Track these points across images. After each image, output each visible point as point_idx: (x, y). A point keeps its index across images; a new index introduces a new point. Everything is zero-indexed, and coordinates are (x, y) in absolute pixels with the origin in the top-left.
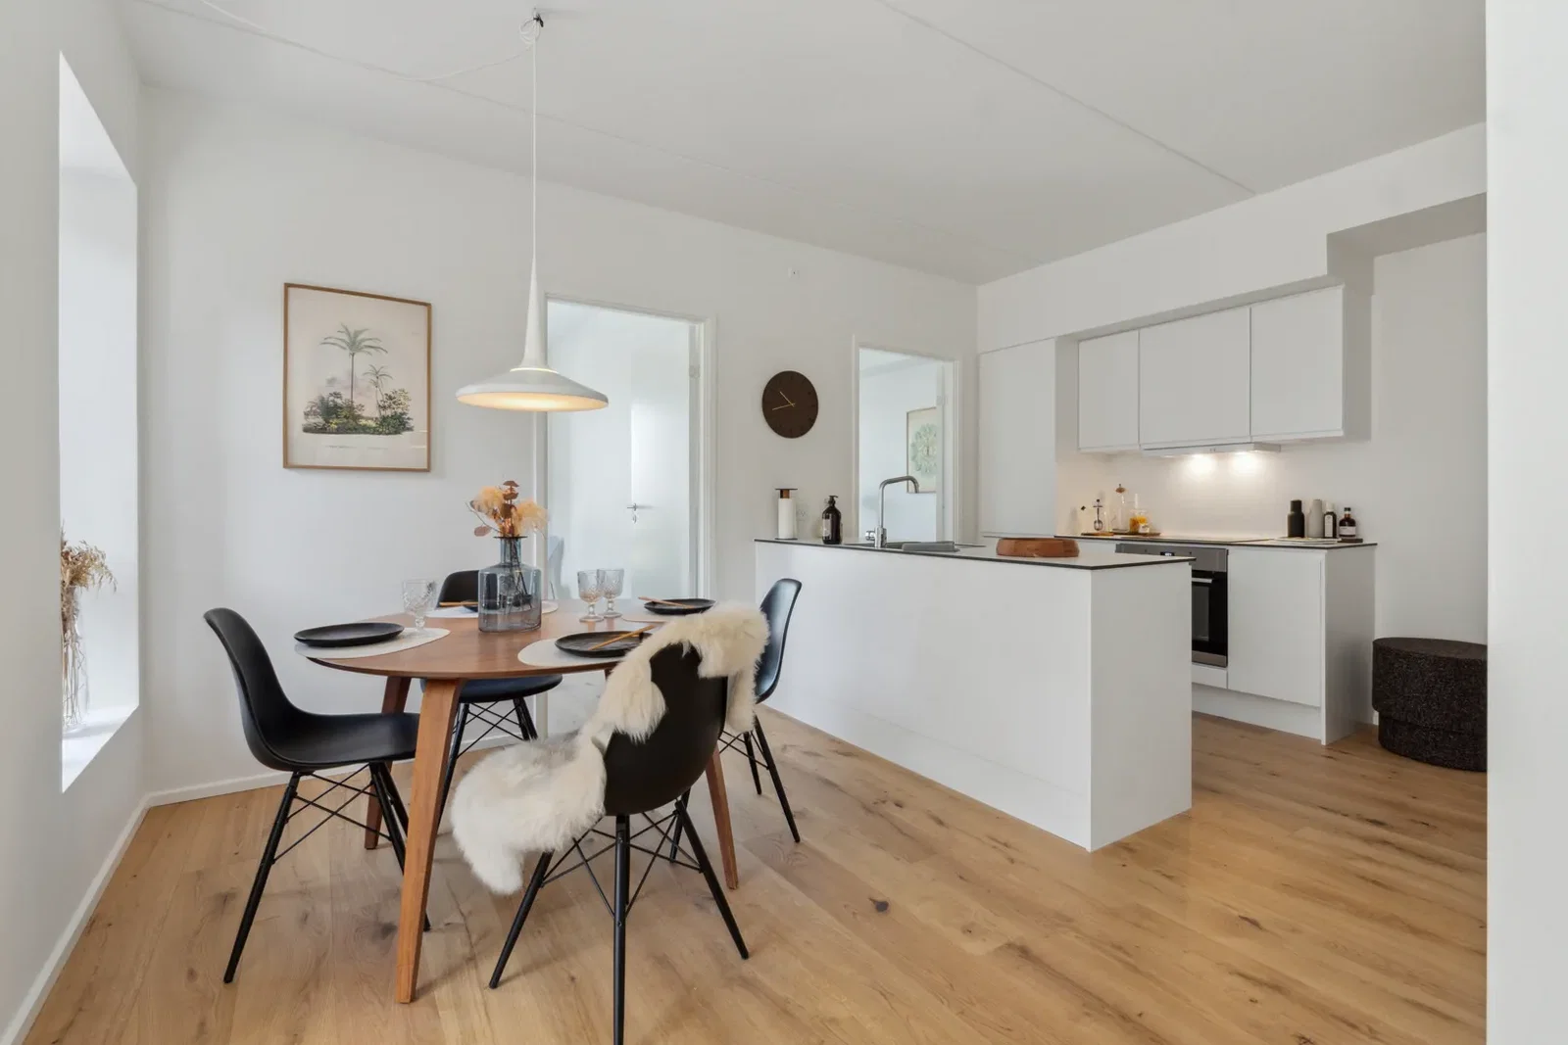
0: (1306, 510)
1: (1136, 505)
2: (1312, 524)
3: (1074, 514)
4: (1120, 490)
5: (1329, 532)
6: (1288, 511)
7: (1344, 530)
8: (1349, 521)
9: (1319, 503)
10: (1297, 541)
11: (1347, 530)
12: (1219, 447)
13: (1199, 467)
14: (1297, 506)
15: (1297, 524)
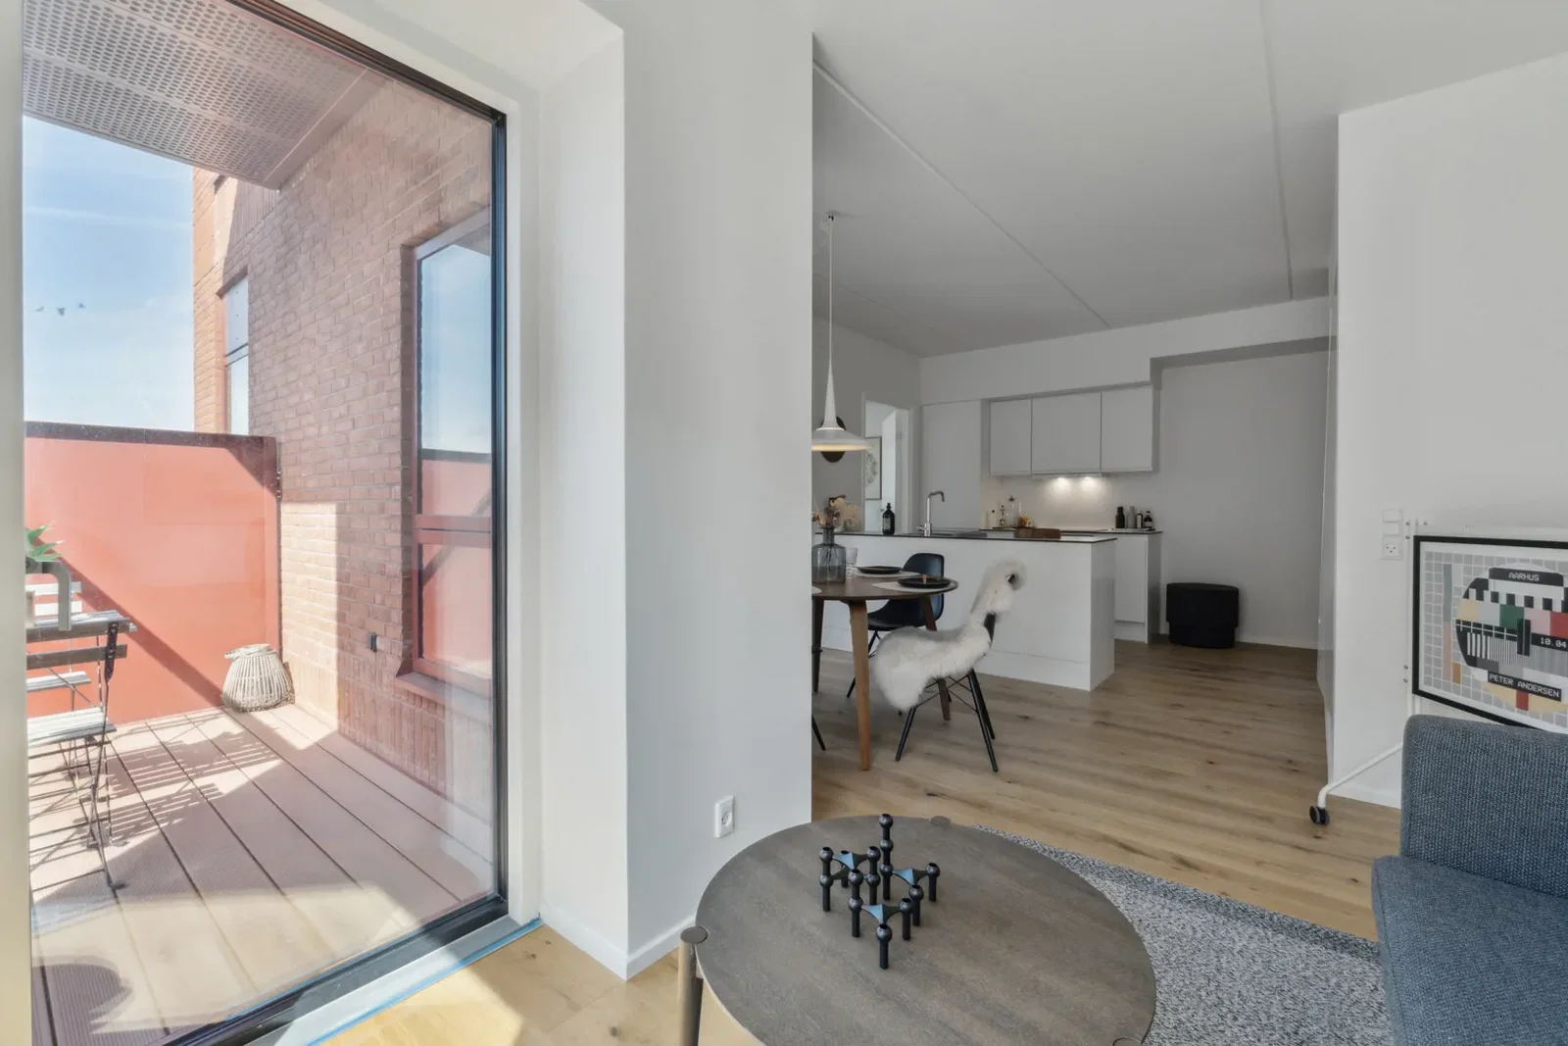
0: (1125, 513)
1: (1020, 510)
2: (1129, 521)
3: (987, 515)
4: (1012, 500)
5: (1139, 525)
6: (1116, 513)
7: (1146, 523)
8: (1149, 519)
9: (1133, 509)
10: (1120, 530)
11: (1148, 524)
12: (1075, 474)
13: (1061, 485)
14: (1120, 510)
15: (1120, 521)
